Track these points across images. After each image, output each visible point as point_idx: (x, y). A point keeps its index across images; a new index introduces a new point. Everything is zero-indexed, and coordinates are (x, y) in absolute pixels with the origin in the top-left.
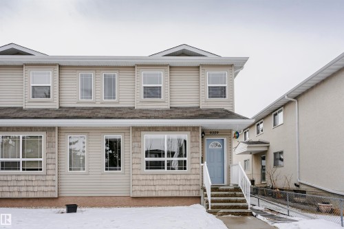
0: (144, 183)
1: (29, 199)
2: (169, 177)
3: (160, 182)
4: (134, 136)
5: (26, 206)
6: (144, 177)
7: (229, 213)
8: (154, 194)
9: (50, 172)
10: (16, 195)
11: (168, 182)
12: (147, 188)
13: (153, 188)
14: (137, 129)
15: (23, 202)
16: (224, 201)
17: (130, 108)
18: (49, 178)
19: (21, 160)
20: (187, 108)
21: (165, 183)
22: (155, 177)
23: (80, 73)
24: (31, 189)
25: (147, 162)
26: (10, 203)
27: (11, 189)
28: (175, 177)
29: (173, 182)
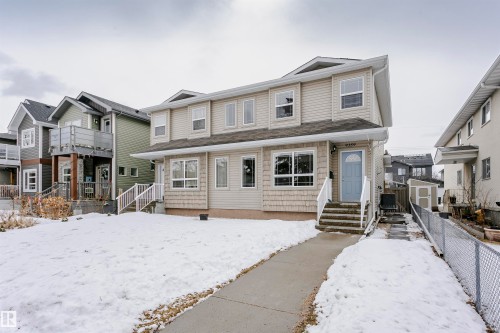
0: (273, 198)
1: (190, 209)
2: (296, 193)
3: (288, 198)
4: (264, 155)
5: (188, 215)
6: (274, 193)
7: (337, 230)
8: (282, 209)
9: (203, 189)
10: (181, 206)
11: (295, 198)
12: (275, 203)
13: (281, 203)
14: (267, 149)
15: (186, 212)
16: (340, 218)
17: (264, 130)
18: (201, 193)
19: (185, 179)
20: (317, 123)
21: (292, 198)
22: (283, 193)
23: (226, 105)
24: (190, 202)
25: (276, 179)
26: (179, 212)
27: (179, 202)
28: (302, 193)
29: (300, 198)
